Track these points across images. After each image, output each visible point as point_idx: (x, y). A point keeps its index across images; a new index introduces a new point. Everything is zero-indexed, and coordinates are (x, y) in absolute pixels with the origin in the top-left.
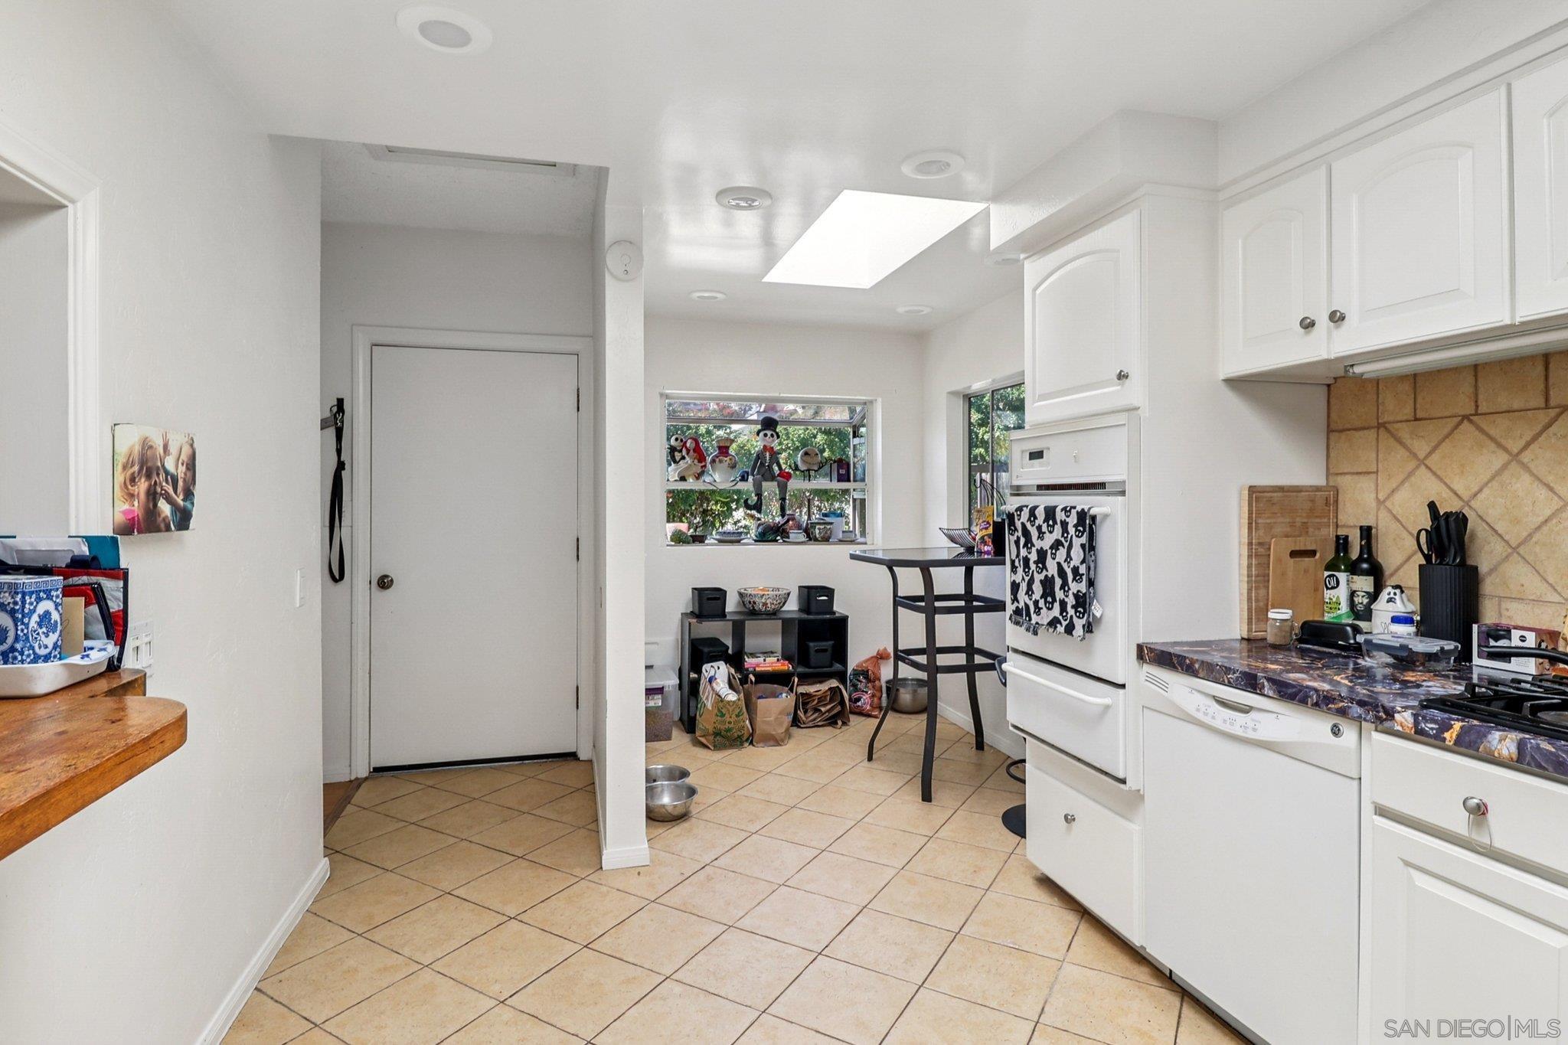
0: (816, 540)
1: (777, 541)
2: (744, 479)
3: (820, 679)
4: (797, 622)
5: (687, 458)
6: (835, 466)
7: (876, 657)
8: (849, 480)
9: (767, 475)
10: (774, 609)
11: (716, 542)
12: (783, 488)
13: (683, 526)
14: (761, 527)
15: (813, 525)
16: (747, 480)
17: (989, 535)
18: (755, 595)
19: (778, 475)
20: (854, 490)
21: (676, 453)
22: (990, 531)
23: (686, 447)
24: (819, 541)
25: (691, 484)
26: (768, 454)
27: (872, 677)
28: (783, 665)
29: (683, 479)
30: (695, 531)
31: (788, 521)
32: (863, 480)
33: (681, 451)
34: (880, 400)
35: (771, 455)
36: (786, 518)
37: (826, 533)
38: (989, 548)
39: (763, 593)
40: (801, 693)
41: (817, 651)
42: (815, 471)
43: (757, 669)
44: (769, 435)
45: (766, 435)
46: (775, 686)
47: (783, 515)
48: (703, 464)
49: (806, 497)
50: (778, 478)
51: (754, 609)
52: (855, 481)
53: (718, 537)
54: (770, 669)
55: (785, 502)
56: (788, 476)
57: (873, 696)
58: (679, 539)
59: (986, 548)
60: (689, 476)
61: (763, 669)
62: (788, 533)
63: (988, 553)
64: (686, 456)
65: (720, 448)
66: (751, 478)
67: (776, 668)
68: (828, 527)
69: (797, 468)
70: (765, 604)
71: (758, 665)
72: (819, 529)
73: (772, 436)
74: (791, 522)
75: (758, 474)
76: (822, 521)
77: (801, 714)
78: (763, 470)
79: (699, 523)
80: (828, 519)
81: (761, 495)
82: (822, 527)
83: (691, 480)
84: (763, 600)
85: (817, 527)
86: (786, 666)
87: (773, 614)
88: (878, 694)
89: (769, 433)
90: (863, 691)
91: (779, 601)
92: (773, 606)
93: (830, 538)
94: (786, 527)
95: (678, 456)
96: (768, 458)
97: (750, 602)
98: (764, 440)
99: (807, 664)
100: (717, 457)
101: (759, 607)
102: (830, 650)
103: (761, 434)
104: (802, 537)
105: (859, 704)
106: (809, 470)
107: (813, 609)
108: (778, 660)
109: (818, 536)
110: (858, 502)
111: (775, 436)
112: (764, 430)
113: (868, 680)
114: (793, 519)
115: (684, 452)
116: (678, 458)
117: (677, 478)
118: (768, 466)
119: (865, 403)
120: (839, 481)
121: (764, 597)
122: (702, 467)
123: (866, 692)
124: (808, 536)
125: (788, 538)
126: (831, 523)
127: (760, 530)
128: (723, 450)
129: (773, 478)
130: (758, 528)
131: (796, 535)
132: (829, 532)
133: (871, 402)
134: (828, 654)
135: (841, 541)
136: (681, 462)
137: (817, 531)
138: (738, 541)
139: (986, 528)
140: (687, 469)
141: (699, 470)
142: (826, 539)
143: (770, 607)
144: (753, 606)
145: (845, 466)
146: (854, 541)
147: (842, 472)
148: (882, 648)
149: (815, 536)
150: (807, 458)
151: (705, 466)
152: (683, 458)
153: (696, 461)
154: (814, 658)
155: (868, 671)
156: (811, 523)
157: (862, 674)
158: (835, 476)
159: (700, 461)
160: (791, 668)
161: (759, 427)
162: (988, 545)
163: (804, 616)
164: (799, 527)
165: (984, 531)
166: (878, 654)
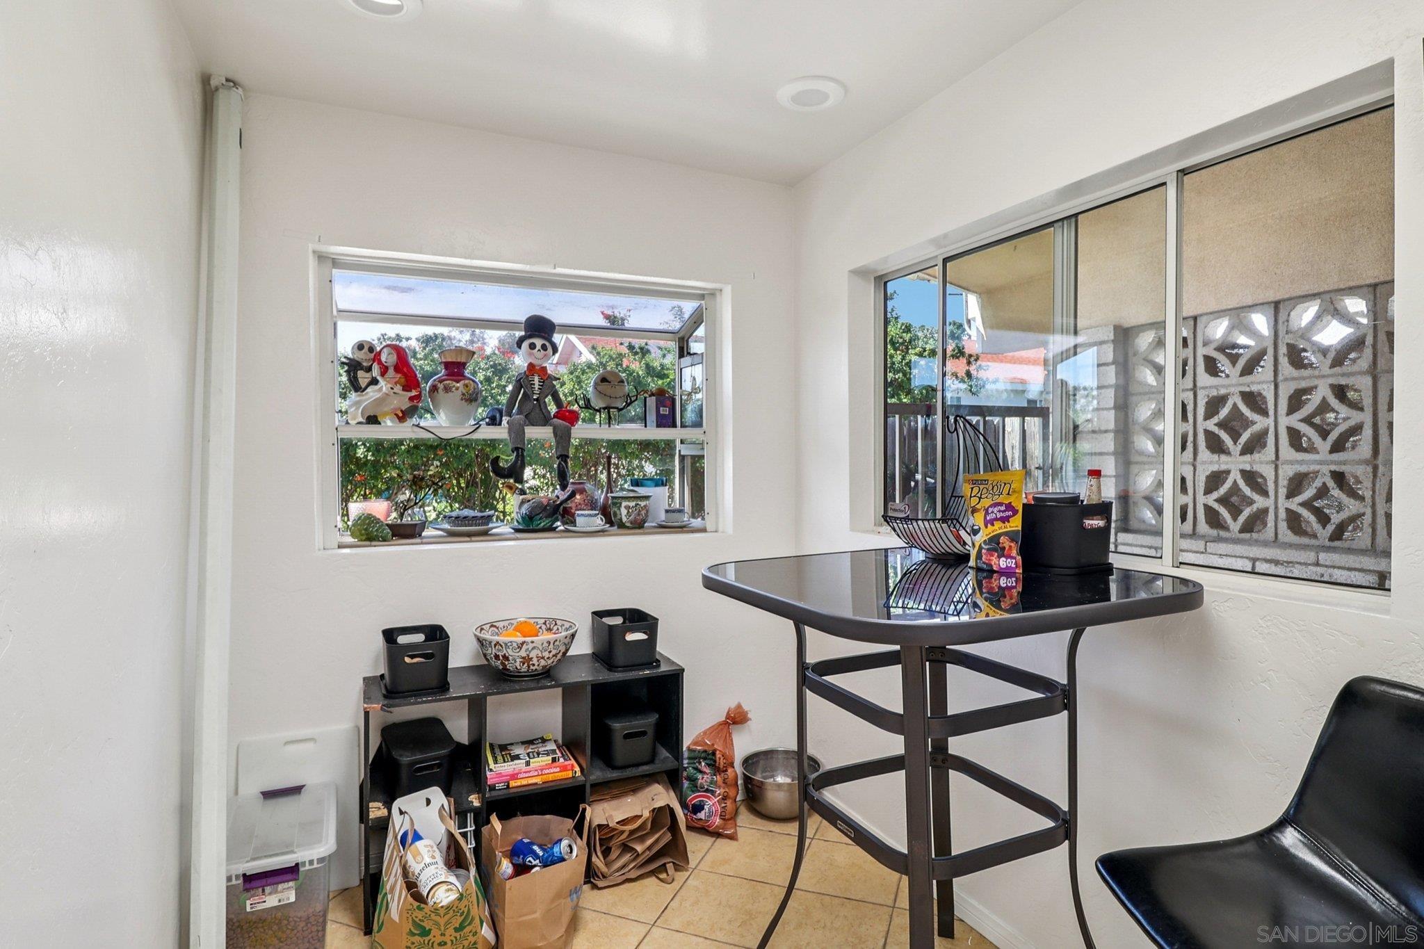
0: (622, 525)
1: (554, 529)
2: (494, 421)
3: (633, 787)
4: (589, 688)
5: (382, 382)
6: (652, 402)
7: (725, 723)
8: (674, 426)
9: (536, 414)
10: (544, 667)
11: (445, 534)
12: (563, 437)
13: (379, 508)
14: (526, 506)
15: (617, 502)
16: (500, 424)
17: (1011, 536)
18: (506, 644)
19: (555, 417)
20: (682, 442)
21: (360, 374)
22: (1016, 523)
23: (380, 362)
24: (628, 528)
25: (390, 430)
26: (536, 379)
27: (721, 762)
28: (564, 769)
29: (372, 420)
30: (401, 515)
31: (573, 495)
32: (698, 424)
33: (369, 369)
34: (728, 290)
35: (543, 381)
36: (570, 488)
37: (639, 515)
38: (1011, 563)
39: (524, 639)
40: (599, 826)
41: (627, 736)
42: (620, 410)
43: (513, 784)
44: (538, 347)
45: (532, 346)
46: (548, 817)
47: (564, 487)
48: (414, 393)
49: (603, 454)
50: (555, 420)
51: (505, 668)
52: (683, 426)
53: (447, 526)
54: (538, 780)
55: (566, 463)
56: (572, 418)
57: (725, 798)
58: (369, 532)
59: (1003, 563)
60: (385, 414)
61: (524, 782)
62: (573, 515)
63: (1007, 573)
64: (379, 378)
65: (447, 365)
66: (505, 420)
67: (551, 778)
68: (643, 504)
69: (588, 406)
70: (526, 660)
71: (514, 776)
72: (627, 508)
73: (544, 347)
74: (578, 497)
75: (520, 412)
76: (632, 494)
77: (598, 861)
78: (528, 406)
79: (409, 500)
80: (642, 491)
81: (523, 450)
82: (632, 504)
83: (389, 423)
84: (523, 654)
85: (624, 504)
86: (566, 770)
87: (544, 677)
88: (732, 793)
89: (539, 342)
90: (707, 790)
91: (554, 652)
92: (543, 663)
93: (644, 521)
94: (569, 504)
95: (363, 378)
96: (537, 387)
97: (497, 657)
98: (530, 354)
99: (610, 763)
100: (441, 381)
101: (515, 664)
102: (651, 732)
103: (525, 345)
104: (598, 522)
105: (702, 815)
106: (608, 408)
107: (620, 657)
108: (554, 760)
109: (624, 519)
110: (688, 462)
111: (550, 350)
112: (530, 337)
113: (716, 769)
114: (582, 491)
115: (376, 371)
116: (363, 383)
117: (361, 419)
118: (537, 400)
119: (702, 297)
120: (658, 426)
121: (525, 647)
122: (411, 399)
123: (713, 792)
124: (610, 522)
125: (573, 523)
126: (647, 498)
127: (524, 510)
128: (455, 369)
129: (545, 420)
130: (520, 507)
131: (588, 520)
132: (643, 512)
133: (713, 294)
134: (647, 740)
135: (663, 528)
136: (369, 390)
137: (624, 512)
138: (485, 533)
139: (1004, 520)
140: (379, 402)
141: (406, 405)
142: (638, 525)
143: (537, 665)
144: (502, 664)
145: (668, 402)
146: (684, 527)
147: (664, 411)
148: (733, 705)
149: (621, 519)
150: (604, 387)
151: (418, 397)
152: (374, 382)
153: (398, 389)
154: (621, 750)
155: (714, 754)
156: (613, 498)
157: (705, 759)
158: (652, 417)
159: (406, 388)
160: (578, 774)
161: (520, 333)
162: (1009, 557)
163: (606, 676)
164: (592, 505)
165: (998, 525)
166: (728, 716)
